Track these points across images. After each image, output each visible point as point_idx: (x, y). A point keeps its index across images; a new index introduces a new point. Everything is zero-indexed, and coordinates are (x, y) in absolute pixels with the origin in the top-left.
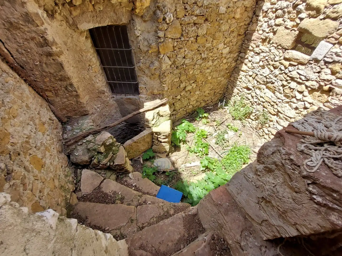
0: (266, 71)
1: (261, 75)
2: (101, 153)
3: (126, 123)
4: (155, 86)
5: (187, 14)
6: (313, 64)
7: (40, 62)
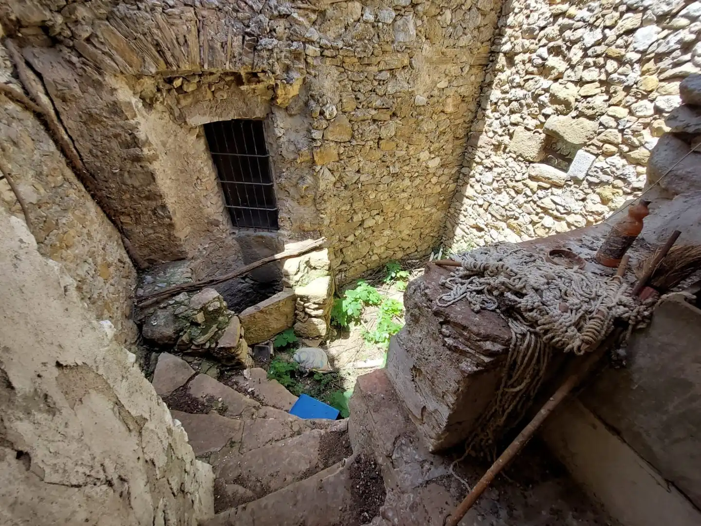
0: (504, 198)
1: (497, 204)
2: (197, 325)
3: (253, 282)
4: (306, 217)
5: (361, 107)
6: (572, 187)
7: (121, 170)
